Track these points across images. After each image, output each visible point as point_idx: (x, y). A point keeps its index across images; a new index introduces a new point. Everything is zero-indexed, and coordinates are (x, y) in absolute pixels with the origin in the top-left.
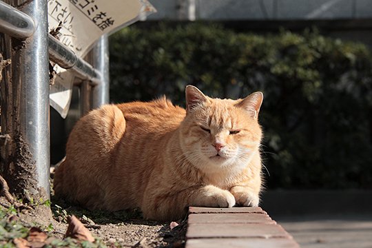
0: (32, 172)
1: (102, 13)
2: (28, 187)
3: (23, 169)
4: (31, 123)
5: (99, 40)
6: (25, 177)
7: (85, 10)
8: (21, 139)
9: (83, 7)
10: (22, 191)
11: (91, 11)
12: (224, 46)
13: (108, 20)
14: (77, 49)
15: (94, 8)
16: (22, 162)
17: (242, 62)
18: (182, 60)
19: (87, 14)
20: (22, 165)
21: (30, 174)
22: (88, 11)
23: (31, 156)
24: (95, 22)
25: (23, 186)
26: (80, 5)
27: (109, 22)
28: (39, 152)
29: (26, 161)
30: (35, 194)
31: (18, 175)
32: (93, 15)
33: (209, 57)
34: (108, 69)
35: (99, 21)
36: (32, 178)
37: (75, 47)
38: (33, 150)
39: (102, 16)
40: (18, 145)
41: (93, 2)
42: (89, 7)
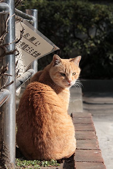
0: (8, 157)
1: (35, 51)
2: (6, 163)
3: (4, 155)
4: (8, 135)
5: (34, 61)
6: (5, 159)
7: (28, 51)
8: (4, 143)
9: (27, 50)
10: (4, 165)
11: (31, 51)
12: (88, 11)
13: (38, 53)
14: (24, 66)
15: (32, 50)
16: (4, 152)
17: (97, 18)
18: (68, 18)
19: (29, 52)
20: (4, 154)
21: (7, 157)
22: (30, 51)
23: (8, 149)
24: (32, 55)
25: (4, 163)
26: (26, 50)
27: (39, 54)
28: (11, 147)
29: (6, 152)
30: (9, 166)
31: (2, 158)
32: (32, 53)
33: (81, 16)
34: (37, 68)
35: (34, 54)
36: (8, 159)
37: (23, 66)
38: (9, 147)
39: (36, 52)
40: (2, 145)
41: (32, 48)
42: (30, 50)
